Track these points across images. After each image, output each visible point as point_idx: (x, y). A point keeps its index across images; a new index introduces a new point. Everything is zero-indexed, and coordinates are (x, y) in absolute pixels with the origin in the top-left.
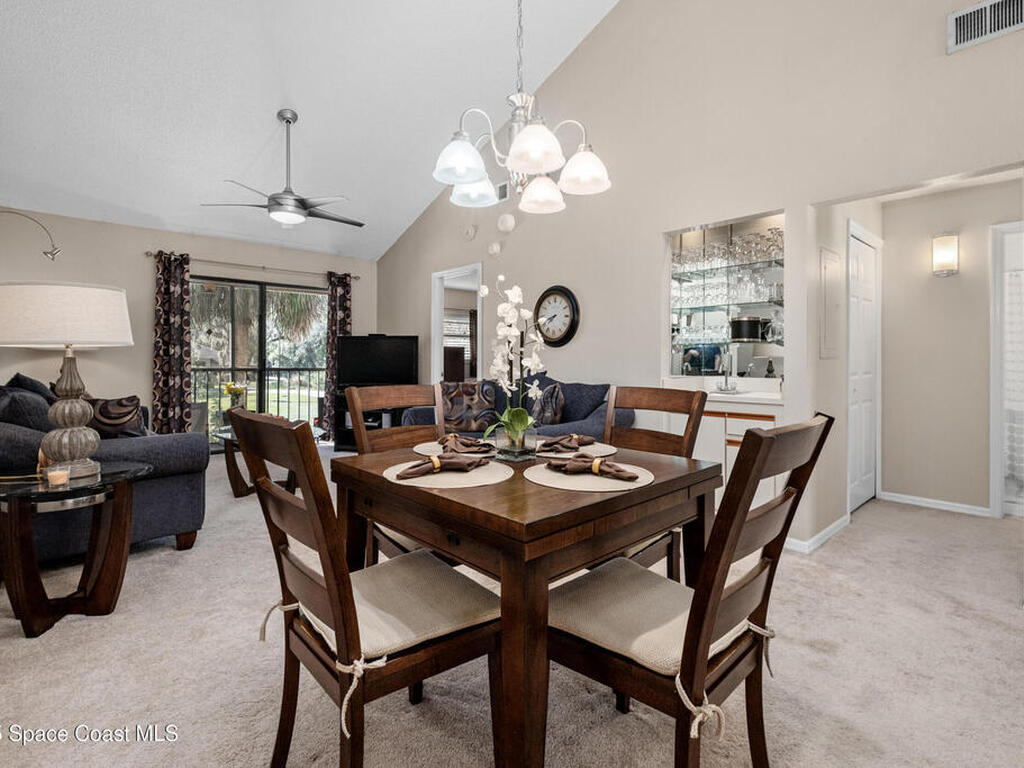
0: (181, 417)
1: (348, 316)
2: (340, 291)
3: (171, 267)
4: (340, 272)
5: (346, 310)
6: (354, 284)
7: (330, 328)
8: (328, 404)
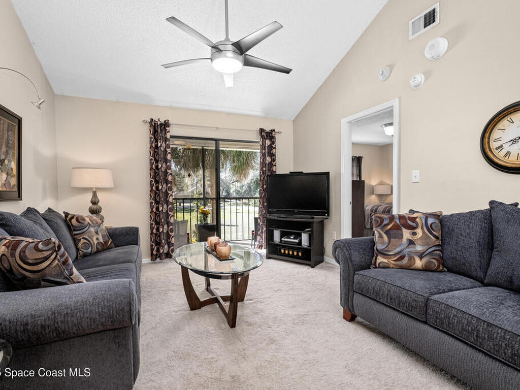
0: (168, 231)
1: (274, 160)
2: (268, 142)
3: (158, 129)
4: (268, 129)
5: (272, 155)
6: (277, 137)
7: (262, 169)
8: (261, 223)
